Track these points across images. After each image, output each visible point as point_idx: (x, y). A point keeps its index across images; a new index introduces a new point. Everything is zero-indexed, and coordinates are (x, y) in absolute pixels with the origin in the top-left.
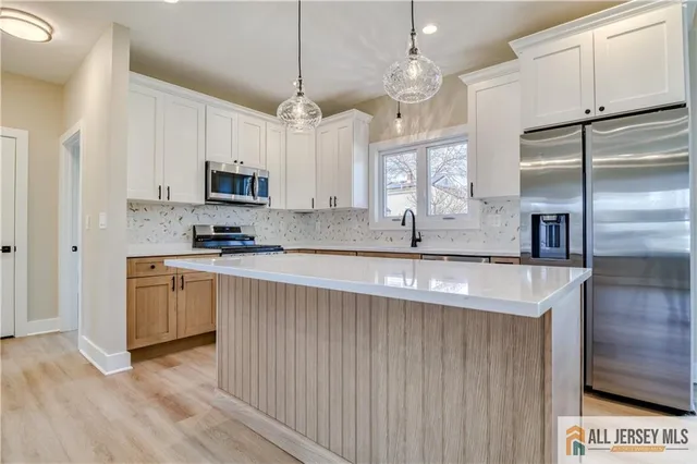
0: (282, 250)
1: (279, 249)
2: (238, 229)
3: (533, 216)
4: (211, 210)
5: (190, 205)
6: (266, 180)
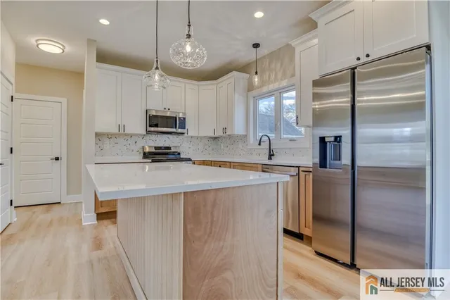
0: (191, 160)
1: (189, 160)
2: (169, 148)
3: (320, 138)
4: (153, 137)
5: (141, 135)
6: (184, 118)
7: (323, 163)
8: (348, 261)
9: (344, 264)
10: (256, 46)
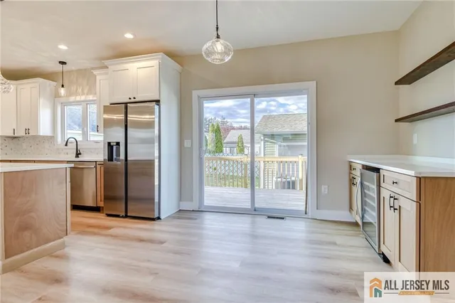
3: (108, 143)
7: (110, 158)
8: (124, 214)
9: (122, 217)
10: (63, 63)
